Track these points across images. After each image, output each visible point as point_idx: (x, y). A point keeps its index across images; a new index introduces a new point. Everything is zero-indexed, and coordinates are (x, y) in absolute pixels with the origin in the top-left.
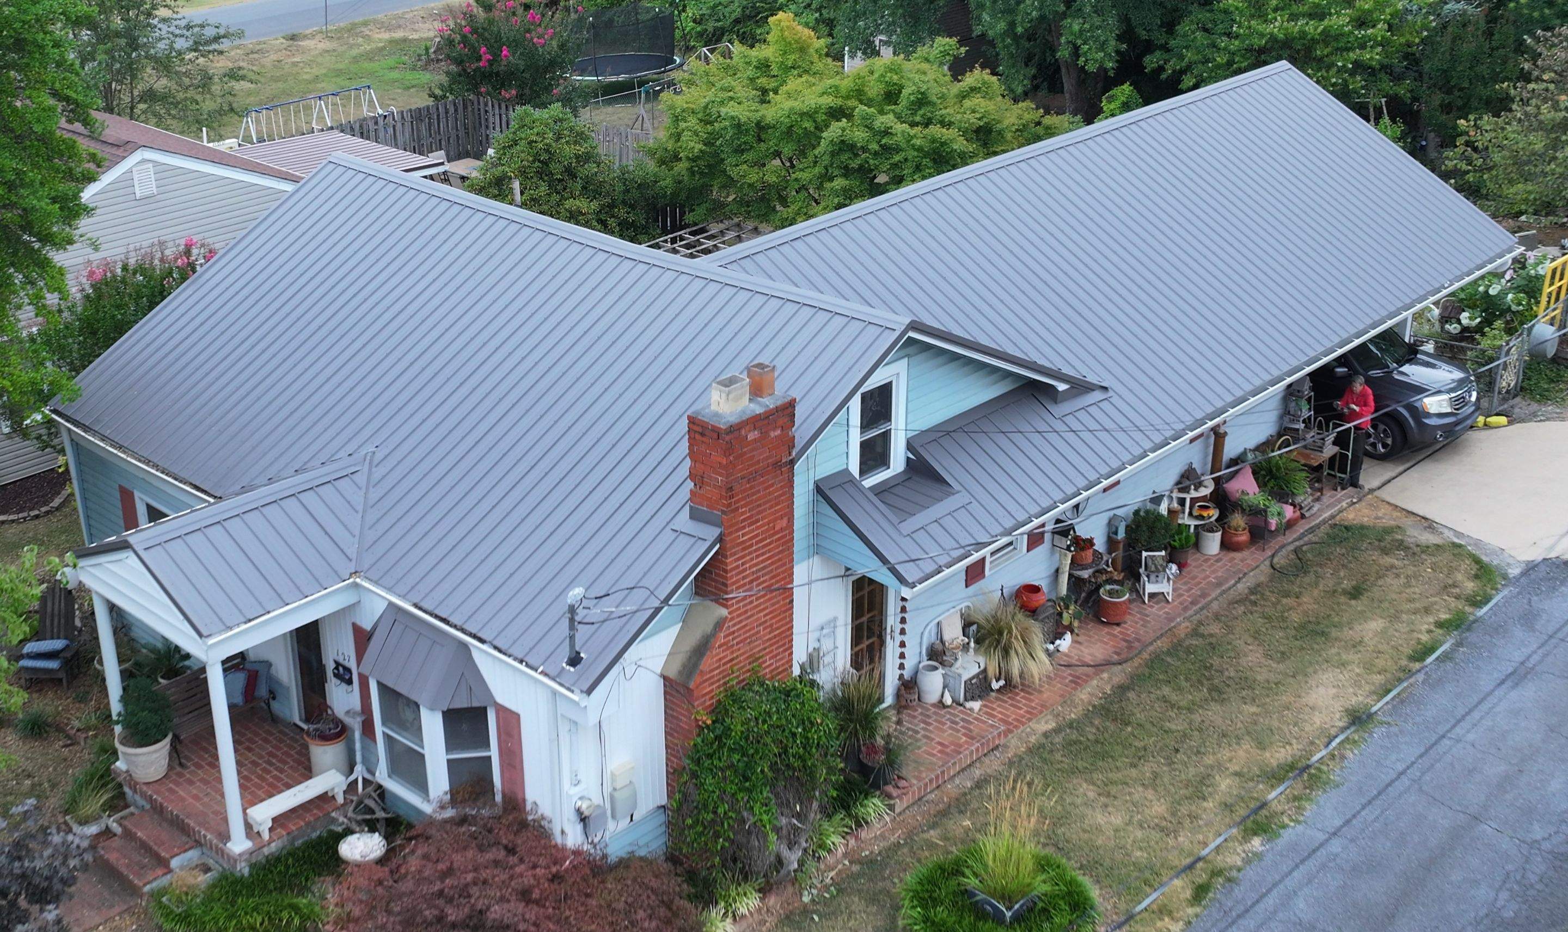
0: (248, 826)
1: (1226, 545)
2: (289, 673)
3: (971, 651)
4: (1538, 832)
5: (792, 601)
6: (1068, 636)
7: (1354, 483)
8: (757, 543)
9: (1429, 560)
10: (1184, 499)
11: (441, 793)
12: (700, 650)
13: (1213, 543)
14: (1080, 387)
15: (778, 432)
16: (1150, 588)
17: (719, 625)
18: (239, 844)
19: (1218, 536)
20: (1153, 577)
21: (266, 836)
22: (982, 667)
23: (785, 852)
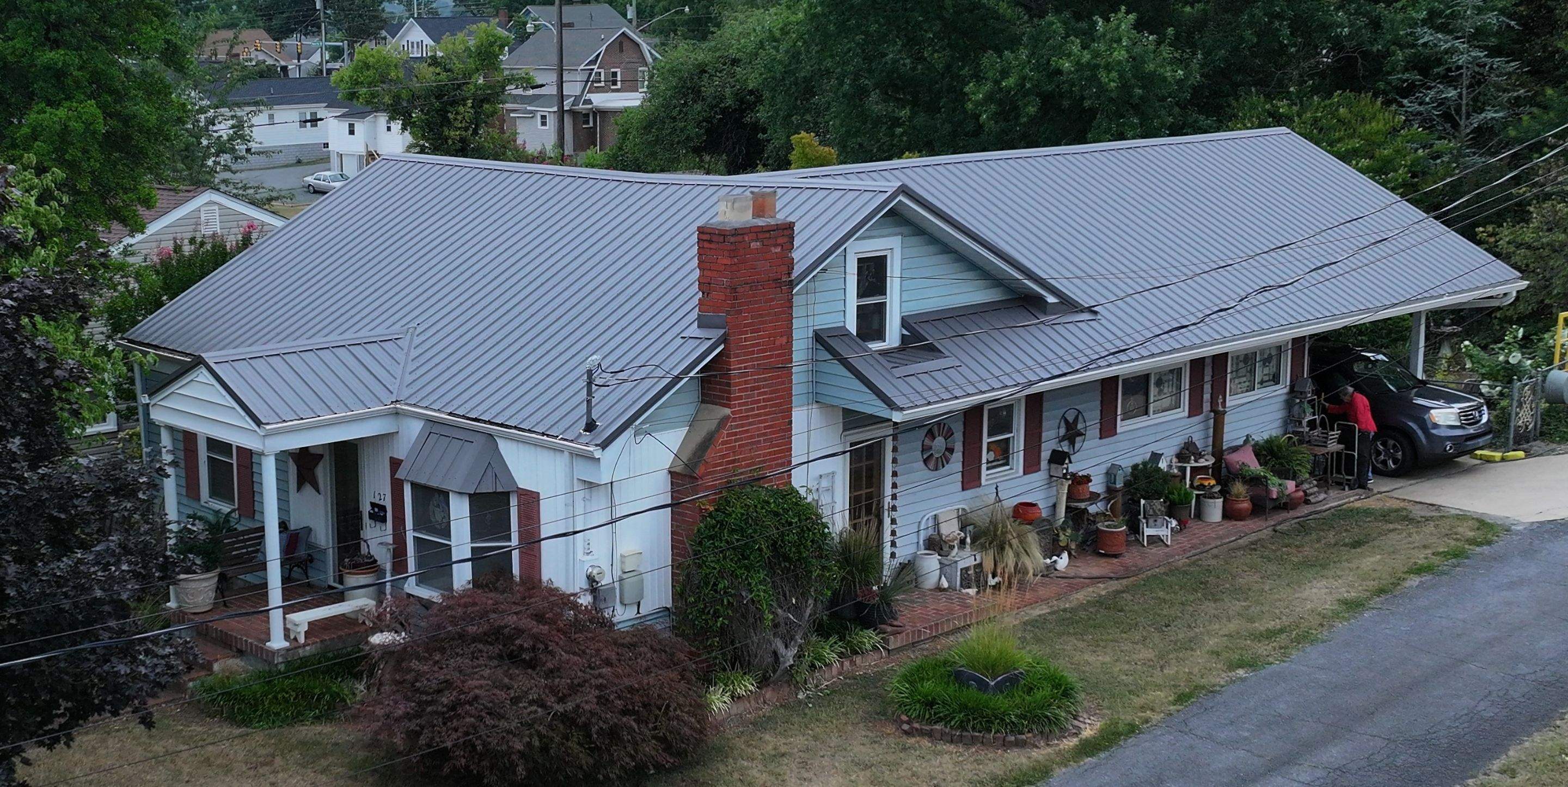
0: (287, 632)
1: (1229, 514)
2: (327, 534)
3: (968, 546)
4: (1522, 669)
5: (791, 422)
6: (1065, 555)
7: (1363, 486)
8: (759, 352)
9: (1432, 524)
10: (1185, 467)
11: (464, 583)
12: (704, 446)
13: (1215, 510)
14: (1068, 305)
15: (778, 250)
16: (1148, 532)
17: (724, 421)
18: (277, 642)
19: (1220, 502)
20: (1151, 521)
21: (302, 640)
22: (978, 562)
23: (781, 649)
